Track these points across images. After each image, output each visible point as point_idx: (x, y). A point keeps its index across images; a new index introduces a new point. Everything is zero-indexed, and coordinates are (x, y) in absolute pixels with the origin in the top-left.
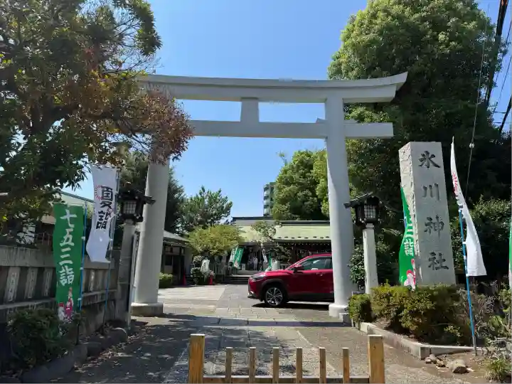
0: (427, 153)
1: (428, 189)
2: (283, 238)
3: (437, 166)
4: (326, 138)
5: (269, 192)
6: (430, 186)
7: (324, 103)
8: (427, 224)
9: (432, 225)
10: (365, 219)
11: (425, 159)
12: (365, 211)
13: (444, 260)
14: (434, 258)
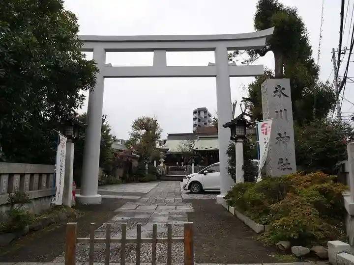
0: (279, 86)
1: (279, 113)
2: (199, 149)
3: (286, 96)
4: (215, 76)
5: (196, 115)
6: (281, 111)
7: (214, 52)
8: (277, 138)
9: (281, 139)
10: (236, 136)
11: (278, 91)
12: (237, 129)
13: (289, 164)
14: (282, 162)
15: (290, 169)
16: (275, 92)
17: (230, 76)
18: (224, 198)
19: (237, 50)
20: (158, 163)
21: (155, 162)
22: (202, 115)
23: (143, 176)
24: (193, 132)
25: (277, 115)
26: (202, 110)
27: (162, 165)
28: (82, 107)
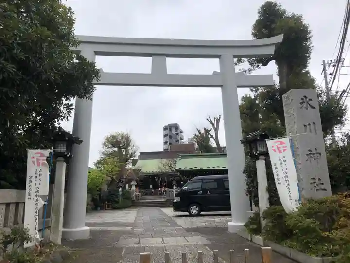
0: (306, 97)
1: (308, 127)
2: (183, 169)
3: (314, 108)
4: (221, 86)
5: (168, 131)
6: (309, 124)
7: (218, 59)
8: (307, 155)
9: (312, 156)
10: (258, 153)
11: (304, 102)
12: (258, 145)
13: (322, 184)
14: (315, 182)
15: (325, 190)
16: (301, 103)
17: (238, 86)
18: (244, 225)
19: (240, 58)
20: (130, 186)
21: (127, 185)
22: (174, 132)
23: (117, 202)
24: (163, 151)
25: (306, 129)
26: (173, 126)
27: (134, 188)
28: (69, 118)
